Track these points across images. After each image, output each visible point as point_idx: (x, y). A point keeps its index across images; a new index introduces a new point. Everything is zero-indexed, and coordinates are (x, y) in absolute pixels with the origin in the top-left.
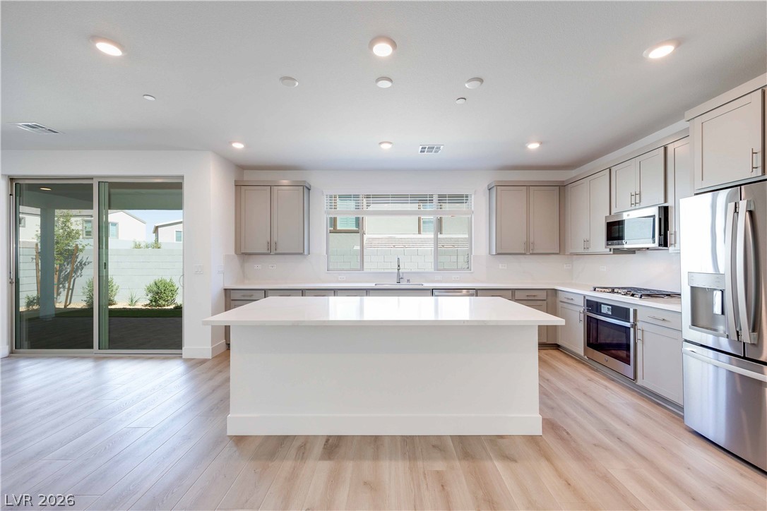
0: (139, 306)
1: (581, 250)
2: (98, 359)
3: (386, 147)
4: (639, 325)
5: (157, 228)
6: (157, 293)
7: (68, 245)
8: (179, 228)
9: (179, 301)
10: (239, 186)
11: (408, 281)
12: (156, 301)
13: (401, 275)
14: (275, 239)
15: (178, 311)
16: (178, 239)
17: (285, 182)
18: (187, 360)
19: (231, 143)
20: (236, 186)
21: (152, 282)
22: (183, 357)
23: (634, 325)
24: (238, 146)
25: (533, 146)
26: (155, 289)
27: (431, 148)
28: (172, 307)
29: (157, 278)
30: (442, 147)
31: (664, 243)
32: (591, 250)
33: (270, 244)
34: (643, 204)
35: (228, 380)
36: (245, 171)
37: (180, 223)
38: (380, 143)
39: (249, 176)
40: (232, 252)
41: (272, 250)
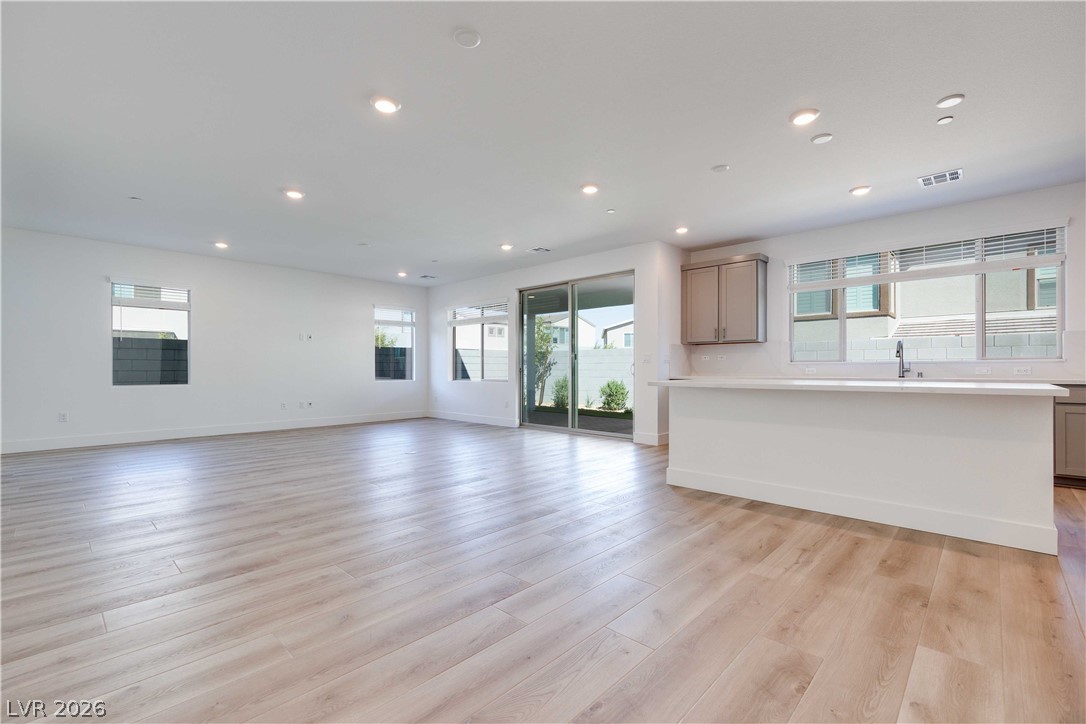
0: (594, 408)
2: (573, 434)
3: (860, 193)
5: (606, 331)
6: (610, 395)
7: (541, 348)
8: (630, 329)
9: (629, 405)
10: (685, 270)
11: (920, 375)
12: (608, 404)
13: (906, 366)
14: (723, 325)
15: (629, 414)
16: (627, 343)
17: (739, 258)
18: (636, 444)
19: (675, 229)
20: (682, 271)
21: (605, 384)
22: (634, 441)
24: (682, 231)
26: (608, 390)
27: (940, 178)
28: (623, 411)
29: (610, 380)
30: (960, 171)
33: (717, 331)
35: (667, 460)
36: (692, 254)
37: (631, 323)
38: (851, 191)
39: (697, 259)
40: (678, 341)
41: (720, 340)
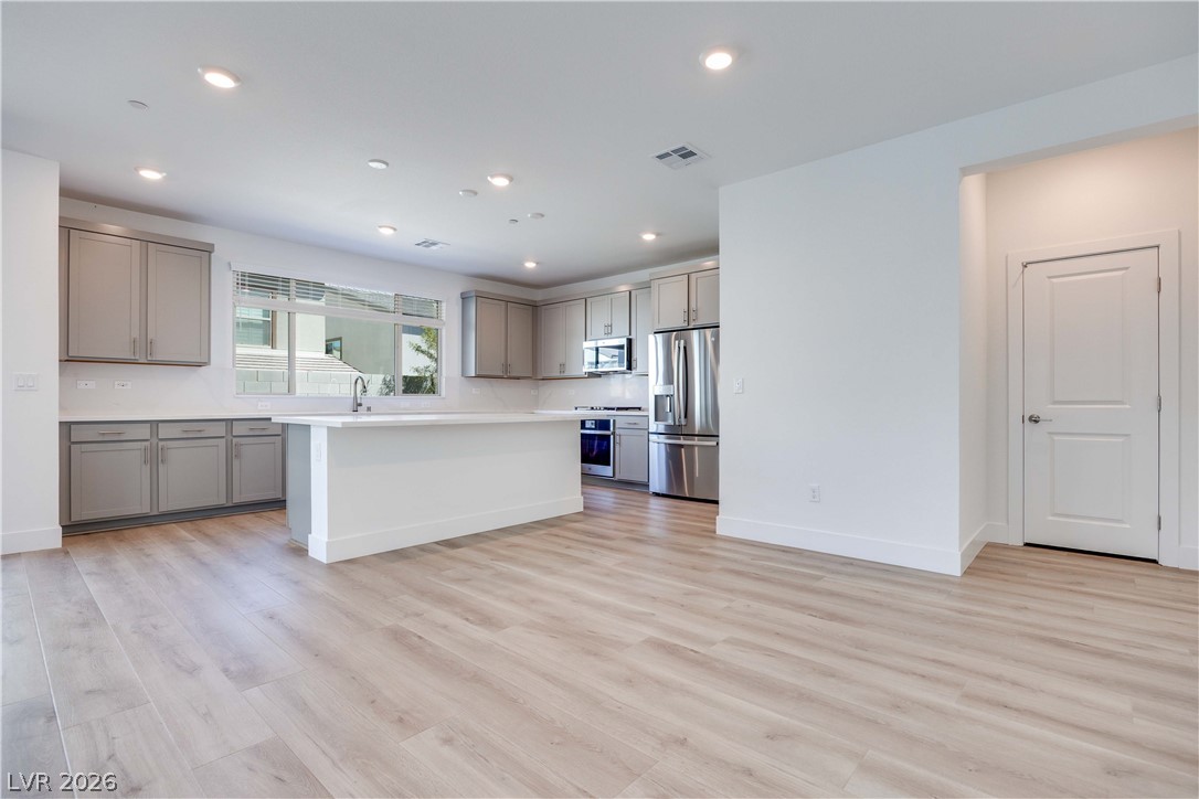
1: (557, 374)
3: (386, 232)
4: (617, 432)
10: (65, 228)
11: (369, 409)
13: (359, 400)
20: (60, 227)
23: (614, 433)
24: (151, 176)
25: (530, 265)
31: (630, 367)
32: (566, 374)
33: (137, 343)
34: (613, 335)
38: (380, 226)
